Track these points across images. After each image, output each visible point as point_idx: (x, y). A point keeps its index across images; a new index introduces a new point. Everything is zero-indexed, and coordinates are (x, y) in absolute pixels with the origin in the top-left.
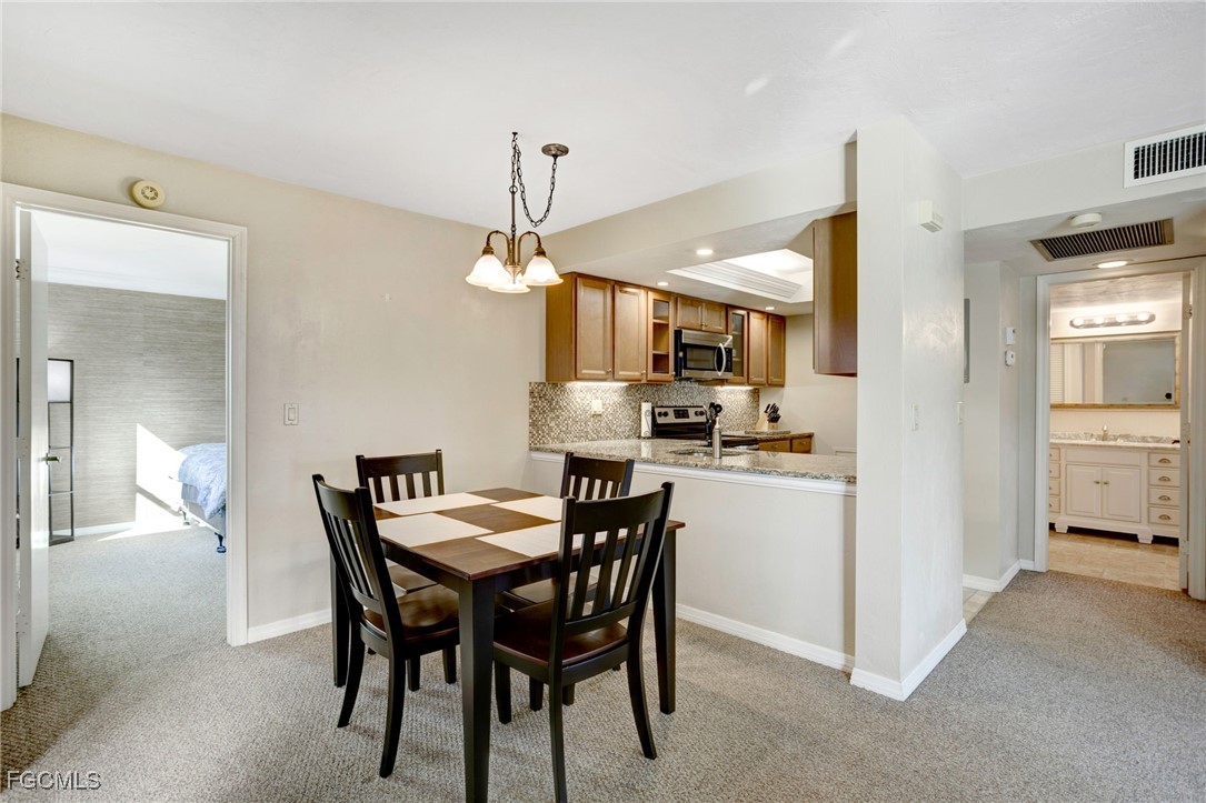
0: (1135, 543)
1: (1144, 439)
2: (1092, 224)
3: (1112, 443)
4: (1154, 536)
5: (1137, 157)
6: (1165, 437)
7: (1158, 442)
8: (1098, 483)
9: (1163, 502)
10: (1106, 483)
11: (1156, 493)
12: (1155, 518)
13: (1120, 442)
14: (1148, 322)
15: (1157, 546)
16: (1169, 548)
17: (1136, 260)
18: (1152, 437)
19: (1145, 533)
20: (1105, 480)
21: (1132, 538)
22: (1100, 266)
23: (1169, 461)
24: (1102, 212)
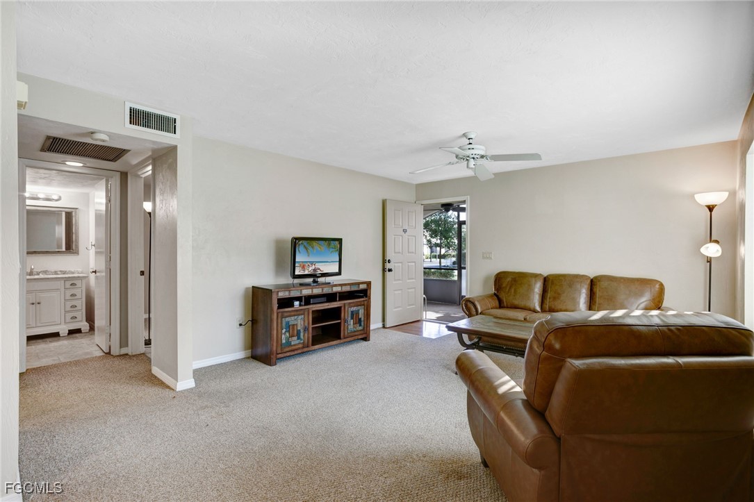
0: (58, 338)
1: (56, 273)
2: (104, 141)
3: (36, 277)
4: (69, 330)
5: (131, 112)
6: (68, 270)
7: (64, 274)
8: (33, 304)
9: (72, 309)
10: (39, 303)
11: (69, 304)
12: (68, 319)
13: (41, 276)
14: (57, 200)
15: (71, 336)
16: (77, 335)
17: (88, 165)
18: (61, 271)
19: (63, 329)
20: (38, 301)
21: (56, 335)
22: (67, 163)
23: (76, 285)
24: (110, 135)
